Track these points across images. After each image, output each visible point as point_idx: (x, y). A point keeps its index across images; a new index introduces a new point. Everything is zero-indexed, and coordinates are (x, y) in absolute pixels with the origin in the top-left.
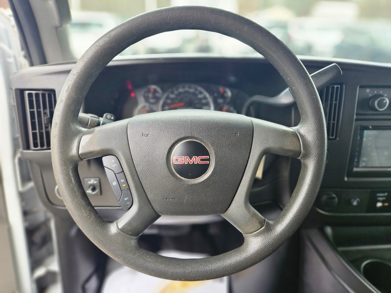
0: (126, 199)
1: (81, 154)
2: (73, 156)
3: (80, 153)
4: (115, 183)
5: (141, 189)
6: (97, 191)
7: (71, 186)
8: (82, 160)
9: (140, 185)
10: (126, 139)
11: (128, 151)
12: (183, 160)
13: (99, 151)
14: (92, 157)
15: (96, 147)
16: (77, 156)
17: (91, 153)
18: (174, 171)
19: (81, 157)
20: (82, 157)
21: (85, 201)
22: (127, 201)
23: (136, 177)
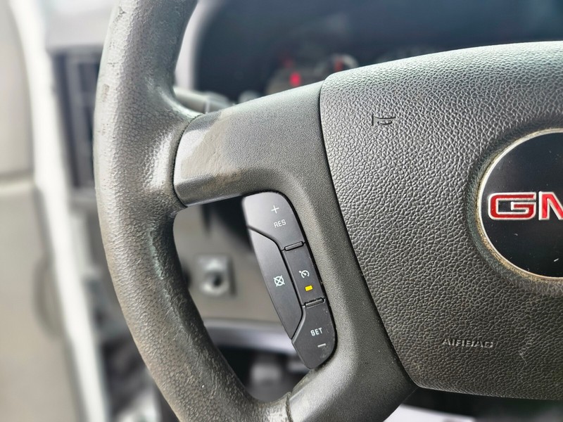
0: (314, 333)
1: (182, 186)
2: (157, 194)
3: (176, 182)
4: (280, 281)
5: (365, 303)
6: (224, 287)
7: (151, 285)
8: (183, 205)
9: (361, 290)
10: (317, 138)
11: (322, 177)
12: (531, 207)
13: (234, 175)
14: (214, 195)
15: (222, 165)
16: (169, 193)
17: (210, 182)
18: (491, 246)
19: (180, 197)
20: (183, 198)
21: (193, 333)
22: (319, 339)
23: (349, 264)
